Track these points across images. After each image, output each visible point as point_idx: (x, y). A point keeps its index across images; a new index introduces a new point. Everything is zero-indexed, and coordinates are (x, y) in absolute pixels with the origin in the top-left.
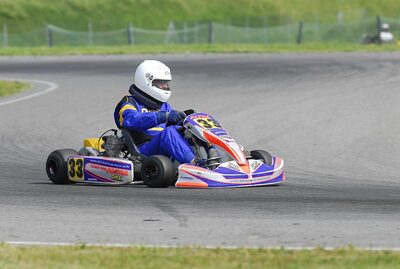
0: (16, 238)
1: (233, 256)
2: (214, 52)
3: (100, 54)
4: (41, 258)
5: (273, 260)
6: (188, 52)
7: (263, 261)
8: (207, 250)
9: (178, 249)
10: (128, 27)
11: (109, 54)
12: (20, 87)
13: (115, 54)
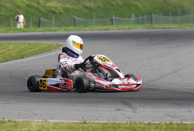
0: (53, 118)
1: (157, 126)
2: (153, 28)
3: (98, 30)
4: (64, 128)
5: (177, 128)
6: (140, 28)
7: (172, 128)
8: (144, 123)
9: (131, 124)
10: (112, 17)
11: (102, 30)
12: (59, 46)
13: (105, 30)
